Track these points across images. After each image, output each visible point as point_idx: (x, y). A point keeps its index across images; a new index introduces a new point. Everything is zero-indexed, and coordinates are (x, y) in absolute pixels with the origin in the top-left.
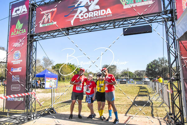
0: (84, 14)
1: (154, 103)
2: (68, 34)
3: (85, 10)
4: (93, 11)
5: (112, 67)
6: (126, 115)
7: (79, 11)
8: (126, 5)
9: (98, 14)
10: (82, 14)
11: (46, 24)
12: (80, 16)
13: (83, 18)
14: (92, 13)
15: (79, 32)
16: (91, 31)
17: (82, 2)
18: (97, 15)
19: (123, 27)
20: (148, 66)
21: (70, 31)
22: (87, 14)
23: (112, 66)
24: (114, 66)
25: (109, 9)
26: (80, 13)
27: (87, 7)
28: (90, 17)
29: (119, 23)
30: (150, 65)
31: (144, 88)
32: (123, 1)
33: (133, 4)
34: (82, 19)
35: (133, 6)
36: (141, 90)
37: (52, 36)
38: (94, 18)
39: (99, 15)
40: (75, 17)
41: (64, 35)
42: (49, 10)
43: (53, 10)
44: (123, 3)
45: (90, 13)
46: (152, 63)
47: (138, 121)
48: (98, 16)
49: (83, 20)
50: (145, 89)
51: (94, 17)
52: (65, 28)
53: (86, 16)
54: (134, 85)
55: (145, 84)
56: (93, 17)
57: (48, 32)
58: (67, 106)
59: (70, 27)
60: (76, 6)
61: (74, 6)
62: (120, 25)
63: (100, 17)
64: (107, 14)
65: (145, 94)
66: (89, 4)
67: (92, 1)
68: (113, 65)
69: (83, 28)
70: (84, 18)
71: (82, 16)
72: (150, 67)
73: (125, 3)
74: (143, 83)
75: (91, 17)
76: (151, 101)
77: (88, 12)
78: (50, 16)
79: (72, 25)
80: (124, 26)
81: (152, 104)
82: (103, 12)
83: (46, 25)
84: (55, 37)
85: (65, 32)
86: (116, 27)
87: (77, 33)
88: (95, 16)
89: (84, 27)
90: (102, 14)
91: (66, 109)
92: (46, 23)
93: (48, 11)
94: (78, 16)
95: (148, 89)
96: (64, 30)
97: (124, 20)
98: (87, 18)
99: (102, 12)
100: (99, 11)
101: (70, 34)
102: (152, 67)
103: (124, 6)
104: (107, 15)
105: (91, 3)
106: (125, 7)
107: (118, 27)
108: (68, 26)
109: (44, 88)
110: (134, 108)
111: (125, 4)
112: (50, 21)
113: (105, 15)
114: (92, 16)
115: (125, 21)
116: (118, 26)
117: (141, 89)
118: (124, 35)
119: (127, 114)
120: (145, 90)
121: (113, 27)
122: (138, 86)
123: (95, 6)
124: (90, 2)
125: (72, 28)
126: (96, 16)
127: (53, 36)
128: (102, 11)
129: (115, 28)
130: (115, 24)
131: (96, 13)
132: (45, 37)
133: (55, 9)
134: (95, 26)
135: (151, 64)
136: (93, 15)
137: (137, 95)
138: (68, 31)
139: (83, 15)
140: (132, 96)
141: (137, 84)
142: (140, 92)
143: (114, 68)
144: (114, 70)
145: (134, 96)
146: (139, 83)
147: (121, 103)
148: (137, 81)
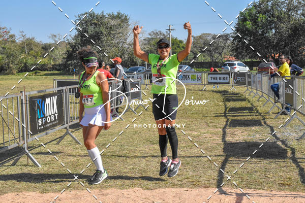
1: (296, 147)
5: (113, 22)
20: (243, 19)
23: (113, 17)
24: (119, 16)
30: (250, 15)
31: (237, 97)
36: (231, 104)
46: (255, 6)
50: (244, 100)
54: (201, 87)
55: (238, 83)
65: (250, 118)
68: (115, 14)
72: (249, 24)
74: (232, 81)
76: (283, 142)
81: (293, 153)
95: (253, 99)
102: (255, 21)
110: (237, 167)
117: (228, 100)
119: (225, 188)
120: (243, 104)
122: (215, 92)
135: (254, 12)
137: (223, 121)
140: (208, 126)
141: (208, 83)
142: (228, 110)
143: (120, 25)
144: (120, 31)
145: (215, 125)
146: (218, 81)
147: (184, 151)
148: (209, 74)
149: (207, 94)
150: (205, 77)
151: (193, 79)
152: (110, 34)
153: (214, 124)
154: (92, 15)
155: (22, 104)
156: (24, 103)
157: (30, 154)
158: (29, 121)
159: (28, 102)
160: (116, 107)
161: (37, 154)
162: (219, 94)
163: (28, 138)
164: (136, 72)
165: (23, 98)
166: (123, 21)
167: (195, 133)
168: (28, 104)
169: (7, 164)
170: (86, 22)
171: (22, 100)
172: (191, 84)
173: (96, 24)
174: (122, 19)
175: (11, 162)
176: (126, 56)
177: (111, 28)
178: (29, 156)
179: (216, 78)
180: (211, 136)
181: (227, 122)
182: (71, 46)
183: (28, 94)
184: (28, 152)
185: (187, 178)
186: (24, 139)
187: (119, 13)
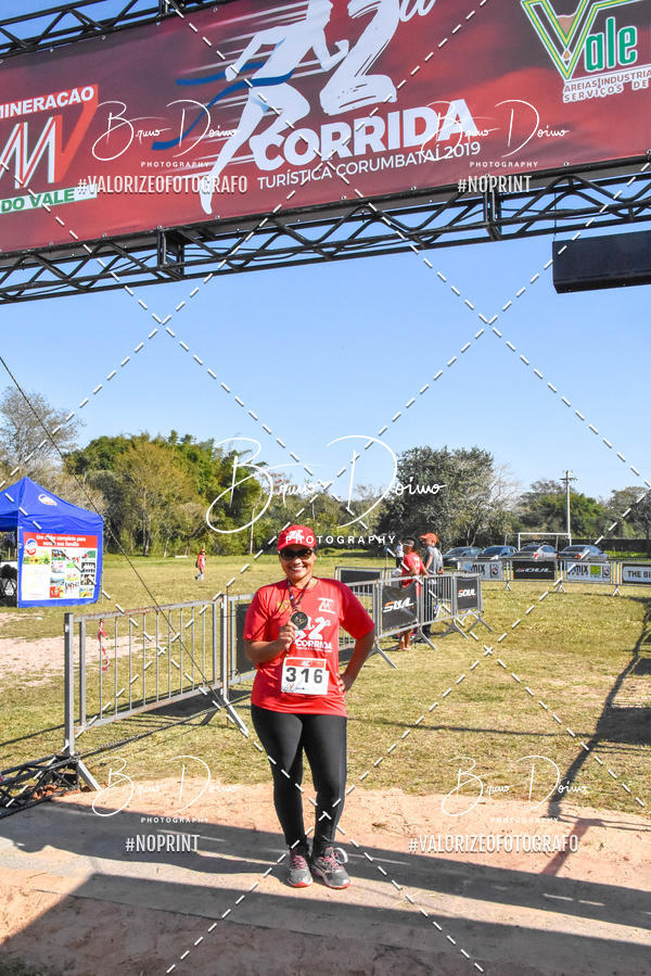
0: (286, 133)
2: (176, 274)
3: (293, 105)
4: (348, 118)
5: (463, 465)
6: (554, 813)
7: (251, 116)
8: (580, 72)
9: (385, 140)
10: (271, 136)
11: (27, 198)
12: (259, 145)
13: (278, 162)
14: (342, 127)
15: (252, 264)
16: (331, 257)
17: (271, 47)
18: (378, 147)
19: (556, 230)
21: (192, 251)
22: (306, 134)
23: (464, 456)
24: (474, 455)
25: (458, 107)
26: (259, 130)
27: (310, 82)
28: (326, 156)
29: (526, 209)
32: (561, 50)
33: (629, 72)
34: (270, 174)
35: (628, 86)
37: (66, 279)
38: (359, 168)
39: (394, 144)
40: (225, 156)
41: (150, 276)
42: (45, 94)
43: (76, 96)
44: (564, 63)
45: (327, 129)
47: (636, 858)
48: (387, 154)
49: (278, 181)
51: (356, 159)
52: (156, 233)
53: (302, 147)
54: (609, 590)
56: (347, 160)
57: (42, 257)
58: (167, 734)
59: (195, 227)
60: (231, 75)
61: (221, 73)
62: (531, 220)
63: (399, 162)
64: (444, 136)
66: (326, 61)
67: (343, 44)
68: (469, 450)
69: (281, 231)
70: (286, 167)
71: (273, 151)
73: (573, 58)
75: (336, 158)
77: (316, 119)
78: (52, 139)
79: (208, 210)
80: (561, 223)
82: (420, 125)
83: (28, 205)
84: (88, 290)
85: (160, 256)
86: (506, 230)
87: (241, 269)
88: (360, 150)
89: (286, 223)
90: (411, 139)
91: (159, 756)
92: (23, 192)
93: (40, 103)
94: (245, 149)
96: (153, 240)
97: (565, 184)
98: (310, 166)
99: (410, 126)
100: (393, 117)
101: (188, 271)
103: (568, 82)
104: (443, 144)
105: (337, 57)
106: (575, 91)
107: (522, 234)
108: (180, 220)
109: (12, 602)
110: (607, 761)
111: (572, 67)
112: (51, 179)
113: (431, 145)
114: (344, 153)
115: (571, 190)
116: (520, 226)
118: (561, 288)
119: (564, 805)
121: (484, 233)
123: (363, 79)
124: (333, 50)
125: (207, 231)
126: (370, 154)
127: (75, 283)
128: (411, 115)
129: (495, 236)
130: (498, 212)
131: (370, 130)
132: (21, 288)
133: (85, 95)
134: (360, 224)
136: (351, 146)
137: (624, 660)
138: (181, 255)
139: (278, 141)
140: (591, 669)
141: (624, 582)
142: (646, 637)
143: (475, 470)
144: (475, 480)
145: (605, 667)
146: (642, 579)
147: (519, 719)
148: (624, 565)
149: (617, 604)
150: (617, 571)
151: (595, 572)
152: (456, 486)
153: (601, 666)
154: (427, 453)
155: (222, 617)
156: (225, 615)
157: (231, 707)
158: (234, 644)
159: (234, 613)
160: (424, 624)
161: (240, 707)
162: (641, 605)
163: (230, 677)
164: (497, 557)
165: (224, 606)
166: (481, 464)
167: (558, 683)
168: (234, 619)
169: (194, 721)
170: (416, 464)
171: (222, 610)
172: (593, 583)
173: (432, 468)
174: (479, 461)
175: (202, 718)
176: (485, 526)
177: (459, 475)
178: (229, 712)
179: (638, 574)
180: (587, 690)
181: (632, 663)
182: (388, 507)
183: (234, 599)
184: (227, 702)
185: (499, 777)
186: (221, 679)
187: (474, 450)
